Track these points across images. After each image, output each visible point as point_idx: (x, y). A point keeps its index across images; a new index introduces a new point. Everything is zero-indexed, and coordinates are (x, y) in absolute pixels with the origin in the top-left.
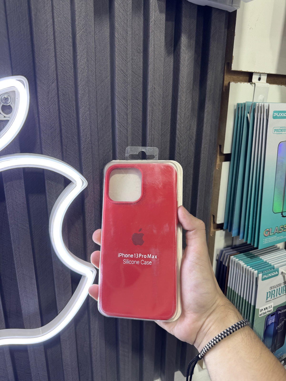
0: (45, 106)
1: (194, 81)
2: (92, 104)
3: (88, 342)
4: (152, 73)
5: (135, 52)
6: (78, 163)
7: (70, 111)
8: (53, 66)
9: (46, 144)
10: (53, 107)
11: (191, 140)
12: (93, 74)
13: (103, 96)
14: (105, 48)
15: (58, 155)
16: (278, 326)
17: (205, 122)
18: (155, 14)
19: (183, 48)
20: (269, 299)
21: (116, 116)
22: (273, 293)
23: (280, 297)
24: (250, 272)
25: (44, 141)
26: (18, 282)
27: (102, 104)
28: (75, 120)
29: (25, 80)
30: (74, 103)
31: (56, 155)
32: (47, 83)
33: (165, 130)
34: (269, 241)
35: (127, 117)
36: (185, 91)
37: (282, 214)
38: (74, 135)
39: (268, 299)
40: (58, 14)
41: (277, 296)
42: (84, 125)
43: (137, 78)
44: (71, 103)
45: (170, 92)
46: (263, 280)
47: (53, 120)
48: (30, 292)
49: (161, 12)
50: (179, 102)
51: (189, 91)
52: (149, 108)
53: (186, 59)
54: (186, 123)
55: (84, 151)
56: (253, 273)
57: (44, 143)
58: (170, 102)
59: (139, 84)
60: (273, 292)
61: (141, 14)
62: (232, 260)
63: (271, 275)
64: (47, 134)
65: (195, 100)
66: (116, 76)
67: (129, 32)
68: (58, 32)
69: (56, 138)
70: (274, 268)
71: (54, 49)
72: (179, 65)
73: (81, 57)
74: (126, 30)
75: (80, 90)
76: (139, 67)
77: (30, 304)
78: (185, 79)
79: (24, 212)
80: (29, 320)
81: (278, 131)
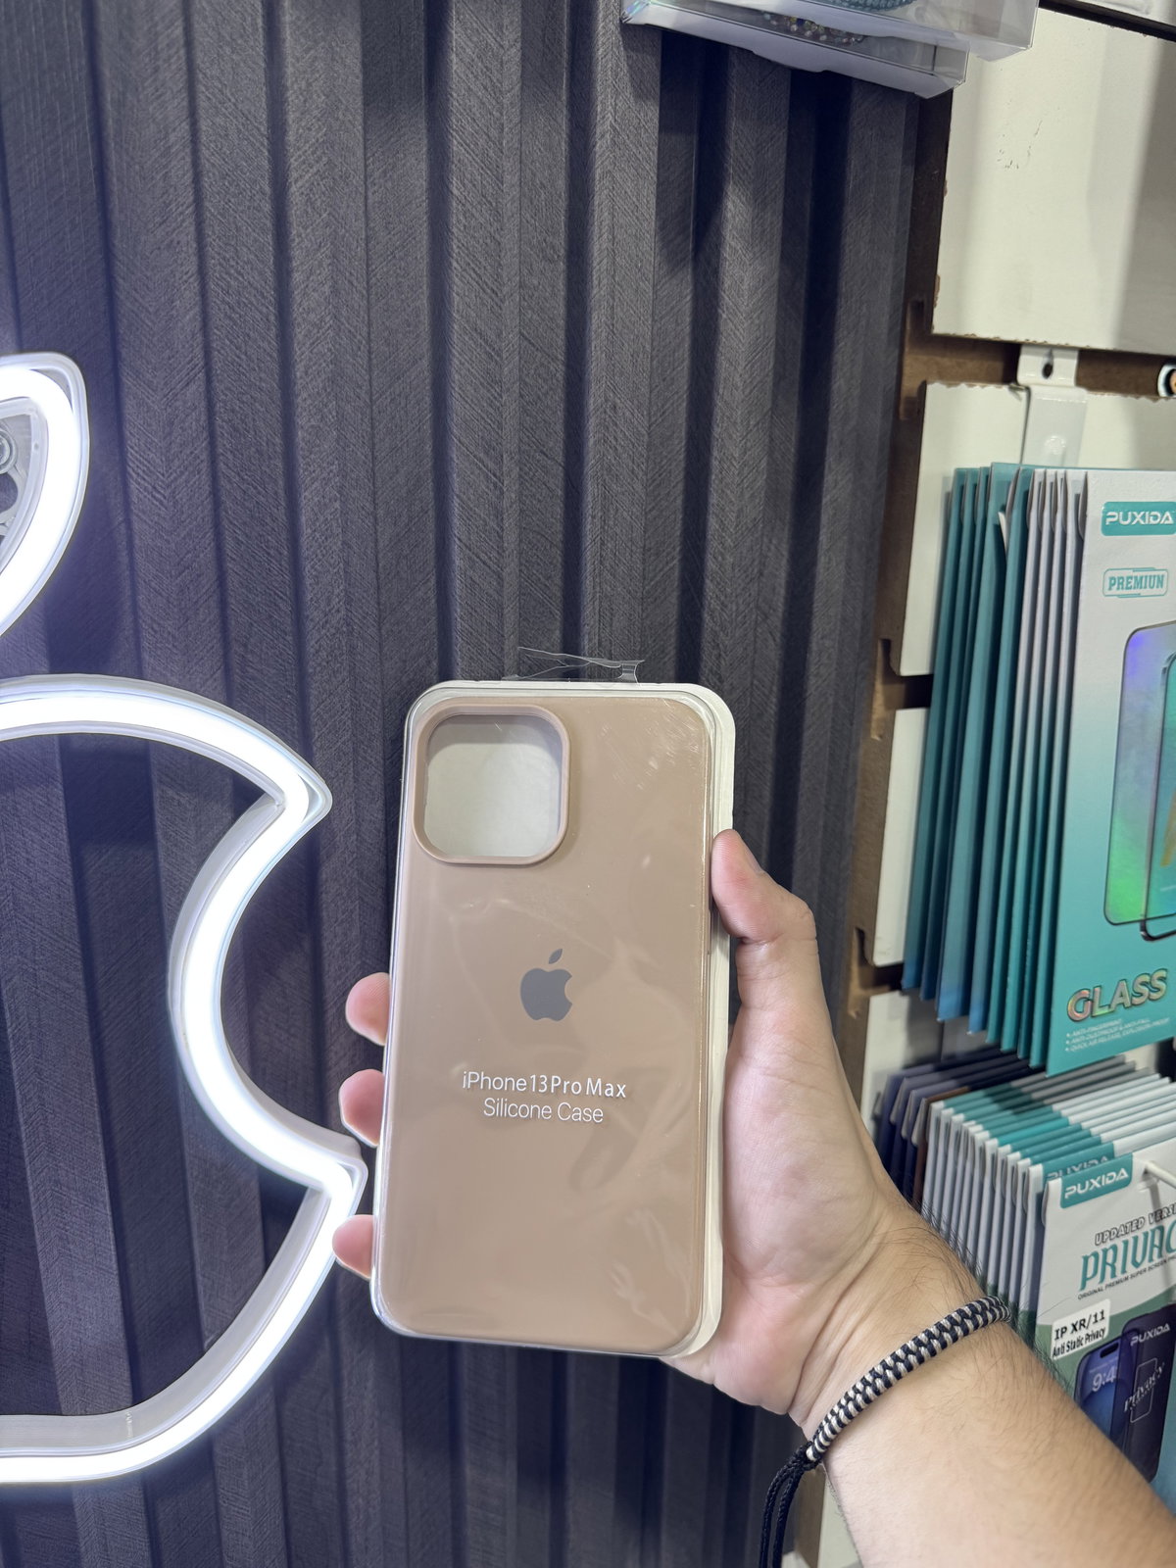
0: (155, 477)
1: (779, 377)
2: (352, 471)
3: (334, 1469)
4: (605, 343)
5: (535, 256)
6: (293, 712)
7: (262, 499)
8: (192, 313)
9: (158, 636)
10: (187, 481)
11: (767, 618)
12: (359, 348)
13: (399, 437)
14: (410, 242)
15: (207, 680)
16: (1133, 1399)
17: (825, 547)
18: (616, 105)
19: (733, 243)
20: (1092, 1285)
21: (456, 520)
22: (1110, 1260)
23: (1137, 1274)
24: (1014, 1170)
25: (149, 622)
26: (34, 1215)
27: (397, 472)
28: (284, 536)
29: (72, 372)
30: (280, 465)
31: (198, 680)
32: (166, 384)
33: (658, 579)
34: (1092, 1040)
35: (498, 525)
36: (739, 421)
37: (1144, 928)
38: (278, 596)
39: (1088, 1282)
40: (214, 100)
41: (1124, 1271)
42: (320, 557)
43: (542, 365)
44: (269, 467)
45: (680, 422)
46: (1066, 1203)
47: (189, 534)
48: (84, 1257)
49: (640, 94)
50: (715, 463)
51: (758, 419)
52: (589, 486)
53: (745, 287)
54: (745, 551)
55: (320, 665)
56: (1026, 1176)
57: (150, 630)
58: (676, 466)
59: (551, 389)
60: (1111, 1253)
61: (559, 103)
62: (938, 1121)
63: (1100, 1183)
64: (163, 593)
65: (782, 457)
66: (454, 355)
67: (507, 177)
68: (214, 174)
69: (201, 609)
70: (1111, 1155)
71: (195, 245)
72: (716, 311)
73: (308, 278)
74: (498, 167)
75: (304, 414)
76: (551, 319)
77: (87, 1308)
78: (740, 369)
79: (62, 919)
80: (81, 1378)
81: (1122, 583)
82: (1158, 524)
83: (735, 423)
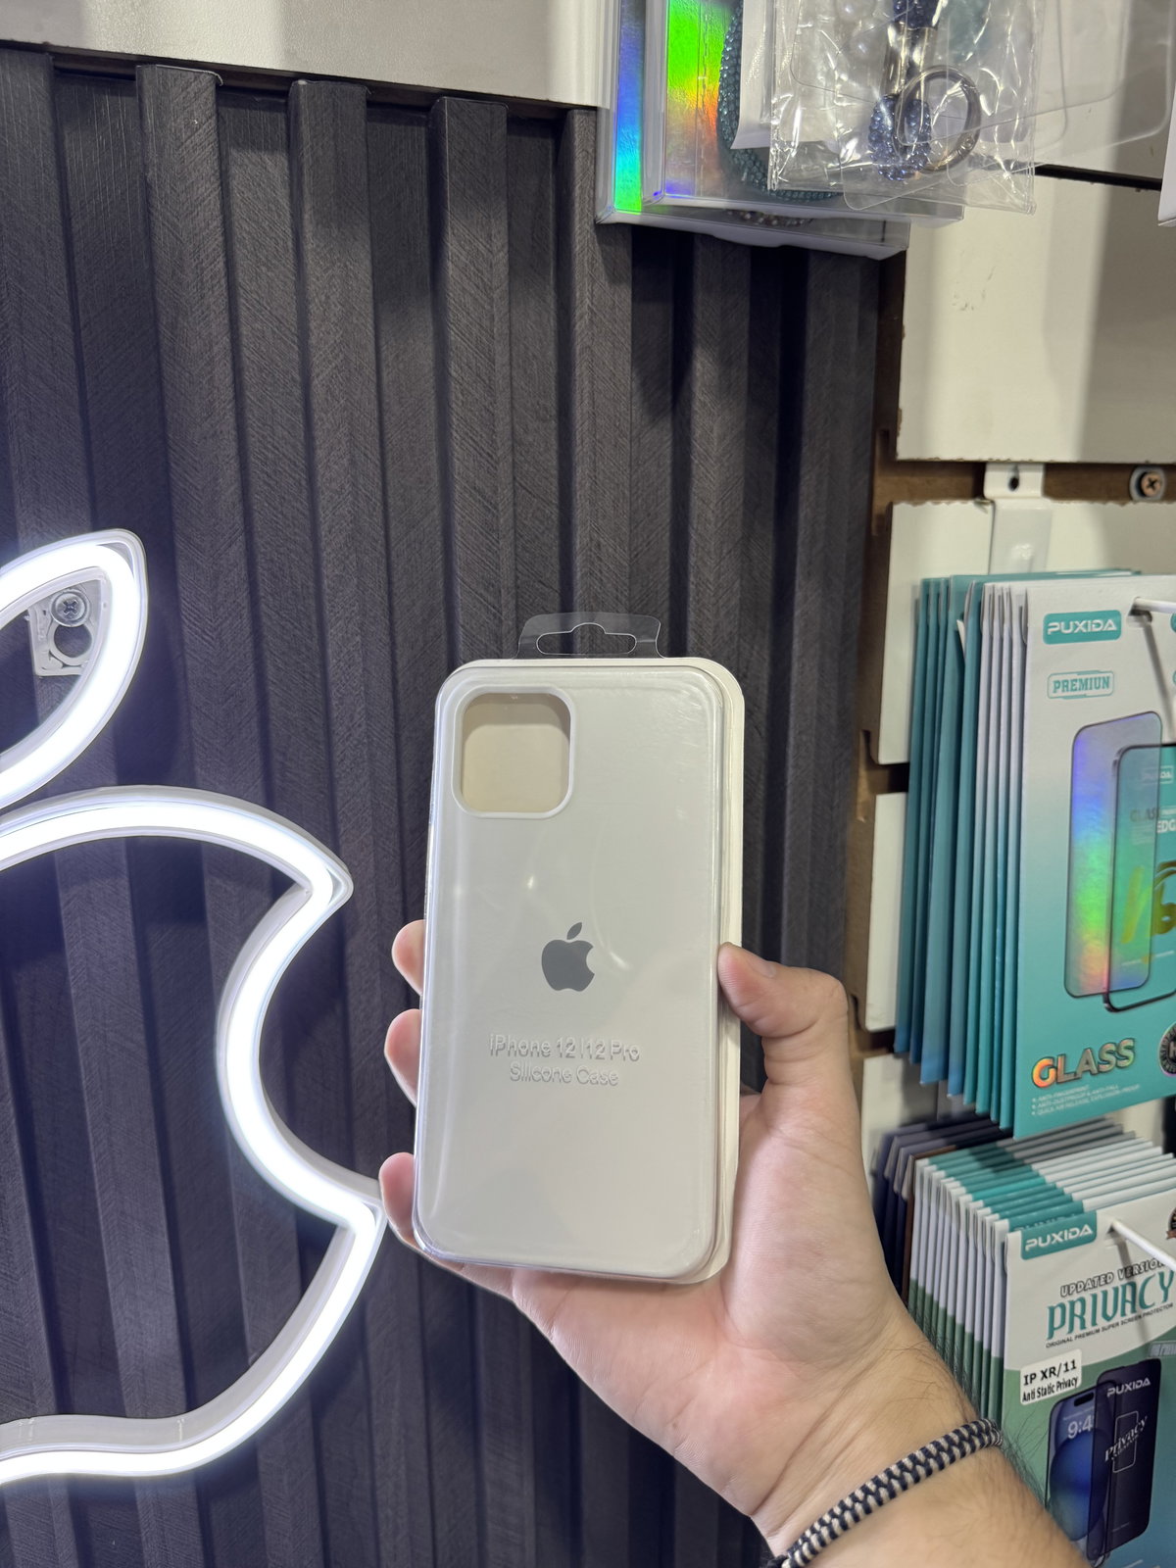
0: (204, 623)
1: (750, 508)
2: (371, 610)
3: (367, 1481)
4: (589, 492)
5: (529, 416)
6: (325, 809)
7: (298, 633)
8: (232, 488)
9: (208, 752)
10: (231, 624)
12: (374, 509)
13: (415, 576)
14: (421, 412)
15: (249, 787)
16: (1114, 1449)
17: (798, 655)
18: (593, 291)
19: (702, 399)
20: (1059, 1335)
21: (460, 646)
23: (1109, 1327)
24: (983, 1224)
25: (200, 741)
26: (104, 1240)
27: (414, 605)
28: (317, 662)
29: (134, 546)
30: (313, 604)
31: (243, 788)
32: (212, 547)
34: (1059, 1105)
36: (712, 550)
37: (1107, 1001)
38: (311, 711)
39: (1055, 1332)
40: (253, 310)
41: (1094, 1323)
42: (344, 682)
43: (538, 509)
44: (303, 606)
45: (664, 549)
46: (1027, 1255)
47: (233, 668)
48: (145, 1279)
49: (614, 279)
50: (692, 587)
51: (731, 547)
53: (715, 434)
55: (344, 771)
56: (992, 1229)
57: (201, 748)
58: (664, 585)
59: (547, 529)
60: (1078, 1305)
61: (548, 287)
62: (923, 1177)
63: (1063, 1237)
64: (212, 717)
66: (457, 511)
67: (498, 359)
68: (253, 369)
69: (245, 728)
70: (1080, 1210)
71: (234, 433)
72: (690, 458)
73: (329, 454)
74: (490, 350)
75: (329, 566)
76: (546, 470)
77: (147, 1324)
78: (711, 506)
79: (128, 989)
80: (142, 1385)
81: (1067, 686)
82: (1101, 632)
83: (709, 553)
